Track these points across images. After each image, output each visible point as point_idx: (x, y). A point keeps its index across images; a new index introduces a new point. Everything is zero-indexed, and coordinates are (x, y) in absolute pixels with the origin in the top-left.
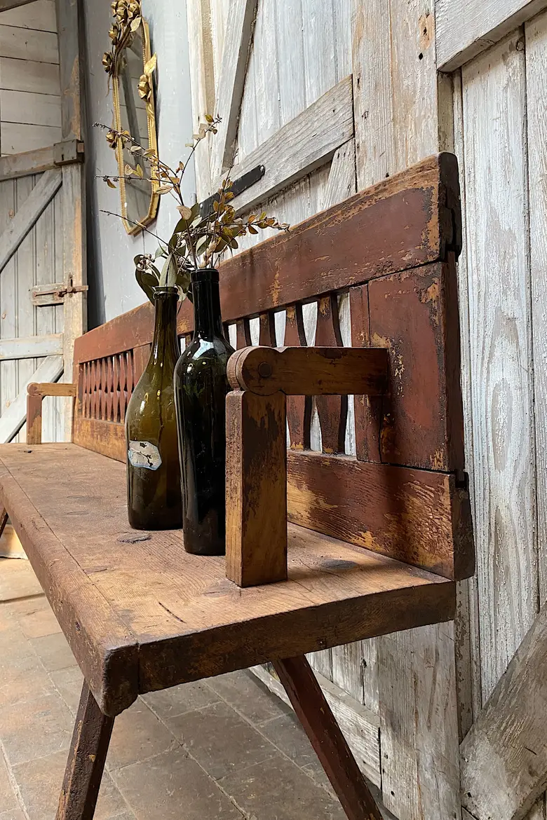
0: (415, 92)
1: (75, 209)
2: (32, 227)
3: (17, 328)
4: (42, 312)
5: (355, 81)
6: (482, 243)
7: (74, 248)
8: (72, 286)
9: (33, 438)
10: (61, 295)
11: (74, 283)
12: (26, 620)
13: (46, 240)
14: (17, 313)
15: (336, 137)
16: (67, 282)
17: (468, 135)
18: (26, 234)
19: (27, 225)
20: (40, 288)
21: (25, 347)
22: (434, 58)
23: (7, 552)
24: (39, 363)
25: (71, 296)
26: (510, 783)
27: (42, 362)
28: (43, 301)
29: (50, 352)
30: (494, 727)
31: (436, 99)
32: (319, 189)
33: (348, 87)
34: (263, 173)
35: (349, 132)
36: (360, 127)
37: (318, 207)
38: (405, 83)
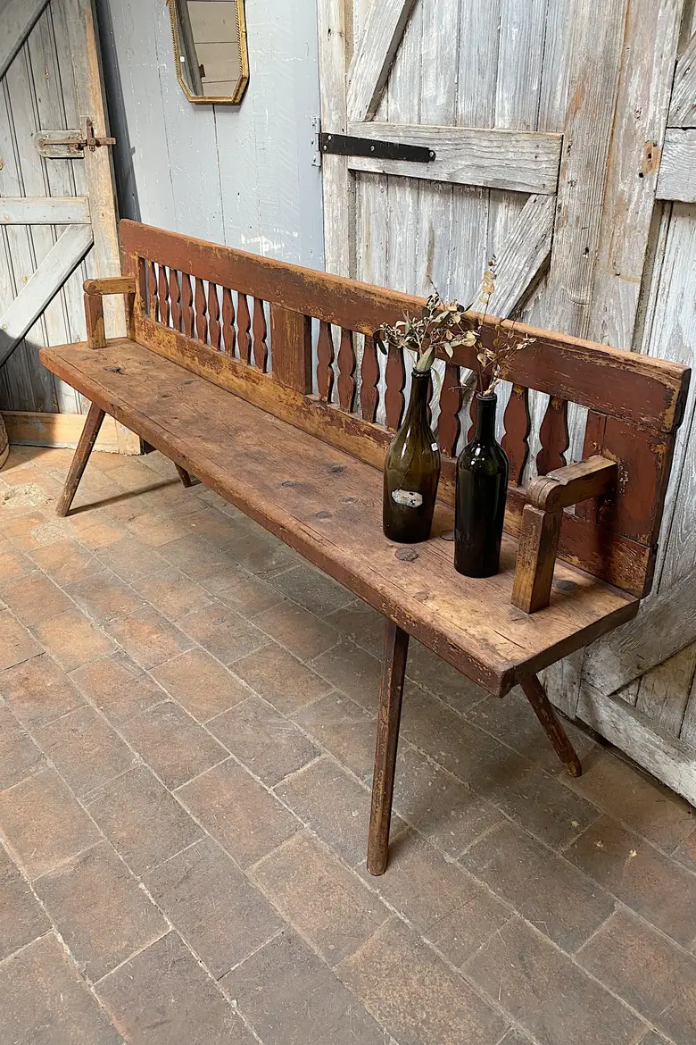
0: (630, 201)
1: (85, 27)
2: (23, 43)
3: (22, 183)
4: (54, 164)
5: (566, 145)
6: (665, 344)
7: (90, 84)
8: (93, 136)
9: (97, 341)
10: (80, 148)
11: (95, 132)
12: (130, 526)
13: (46, 64)
14: (18, 162)
15: (535, 183)
16: (85, 131)
17: (670, 257)
18: (17, 53)
19: (15, 43)
20: (49, 134)
21: (38, 210)
22: (654, 187)
23: (52, 441)
24: (59, 232)
25: (93, 150)
26: (621, 671)
27: (63, 231)
28: (54, 154)
29: (72, 220)
30: (616, 642)
31: (649, 222)
32: (500, 206)
33: (556, 145)
34: (433, 159)
35: (551, 187)
36: (564, 190)
37: (498, 223)
38: (621, 186)
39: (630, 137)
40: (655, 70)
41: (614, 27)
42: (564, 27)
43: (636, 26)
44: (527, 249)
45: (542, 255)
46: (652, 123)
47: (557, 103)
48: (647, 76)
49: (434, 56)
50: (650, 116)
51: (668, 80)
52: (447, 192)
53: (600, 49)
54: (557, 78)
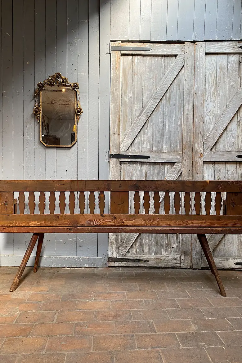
0: (198, 162)
5: (183, 154)
15: (177, 160)
22: (203, 159)
31: (203, 164)
32: (166, 166)
33: (181, 154)
34: (149, 158)
35: (181, 161)
36: (184, 161)
37: (165, 169)
38: (196, 160)
39: (197, 152)
40: (200, 143)
41: (190, 137)
42: (178, 137)
43: (195, 137)
44: (176, 172)
45: (180, 173)
46: (201, 151)
47: (178, 148)
48: (199, 144)
49: (146, 140)
50: (200, 149)
51: (202, 145)
52: (151, 164)
53: (188, 140)
54: (177, 144)
